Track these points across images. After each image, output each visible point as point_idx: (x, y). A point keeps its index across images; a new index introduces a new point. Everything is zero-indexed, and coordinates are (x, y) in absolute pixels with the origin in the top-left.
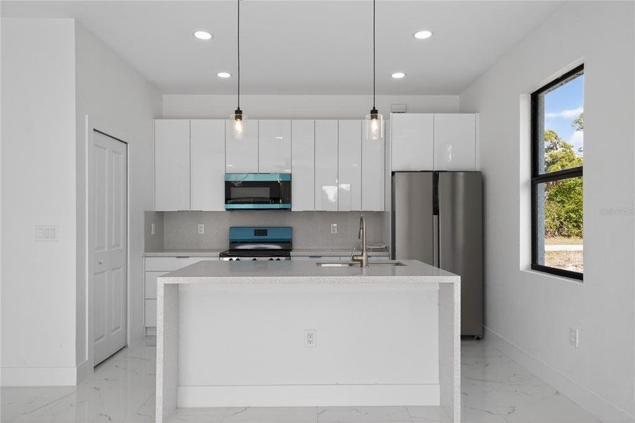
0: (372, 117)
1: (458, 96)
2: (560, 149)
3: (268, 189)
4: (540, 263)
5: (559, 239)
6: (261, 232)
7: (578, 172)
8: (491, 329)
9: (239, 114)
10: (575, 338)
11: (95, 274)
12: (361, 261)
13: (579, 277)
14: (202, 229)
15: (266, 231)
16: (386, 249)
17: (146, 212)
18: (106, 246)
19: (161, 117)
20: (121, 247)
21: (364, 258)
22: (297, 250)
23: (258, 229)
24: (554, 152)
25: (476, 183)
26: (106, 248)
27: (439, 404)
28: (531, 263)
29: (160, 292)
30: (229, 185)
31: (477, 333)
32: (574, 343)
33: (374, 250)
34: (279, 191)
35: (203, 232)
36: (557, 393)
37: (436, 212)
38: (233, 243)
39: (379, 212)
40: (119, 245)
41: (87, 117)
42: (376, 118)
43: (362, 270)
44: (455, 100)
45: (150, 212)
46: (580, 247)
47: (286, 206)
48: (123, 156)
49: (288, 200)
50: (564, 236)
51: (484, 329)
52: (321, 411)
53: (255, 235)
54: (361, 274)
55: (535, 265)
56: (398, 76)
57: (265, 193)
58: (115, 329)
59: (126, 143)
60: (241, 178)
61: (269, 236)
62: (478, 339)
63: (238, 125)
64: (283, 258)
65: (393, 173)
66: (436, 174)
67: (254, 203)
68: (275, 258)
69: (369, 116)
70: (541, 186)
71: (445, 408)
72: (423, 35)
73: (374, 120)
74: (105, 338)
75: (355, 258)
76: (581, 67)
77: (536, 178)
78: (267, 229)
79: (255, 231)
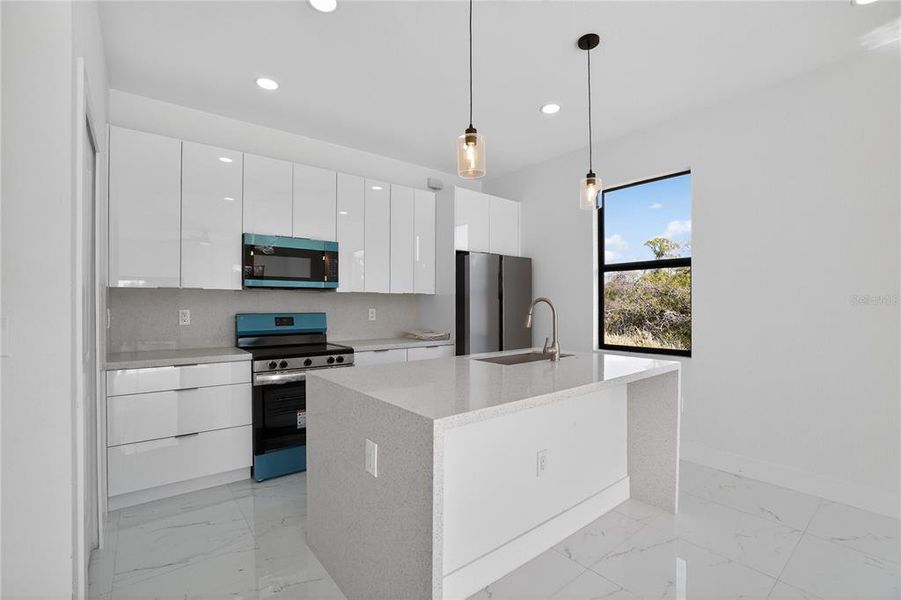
0: (589, 182)
3: (308, 261)
6: (285, 320)
14: (186, 317)
15: (294, 318)
23: (281, 316)
27: (629, 497)
30: (249, 251)
34: (321, 264)
37: (500, 296)
47: (331, 285)
53: (275, 325)
55: (602, 345)
60: (269, 244)
66: (501, 257)
77: (603, 268)
78: (294, 316)
79: (276, 318)
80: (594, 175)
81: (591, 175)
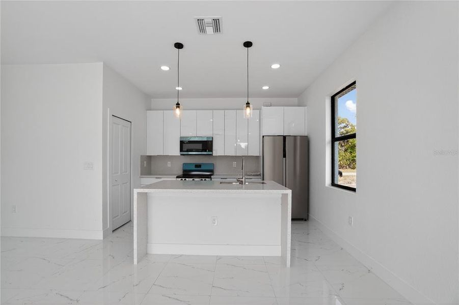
0: (247, 107)
1: (297, 99)
2: (350, 127)
3: (201, 144)
4: (336, 183)
5: (350, 170)
6: (198, 166)
7: (354, 136)
8: (311, 215)
9: (178, 105)
10: (351, 221)
11: (113, 186)
12: (242, 181)
13: (354, 190)
14: (169, 164)
15: (201, 165)
16: (260, 175)
17: (141, 156)
18: (119, 172)
19: (150, 110)
20: (128, 173)
21: (243, 180)
22: (216, 175)
23: (196, 164)
24: (347, 129)
25: (305, 142)
26: (119, 173)
27: (280, 255)
28: (331, 182)
29: (135, 196)
30: (182, 143)
31: (304, 217)
32: (350, 224)
33: (254, 175)
34: (206, 146)
35: (170, 166)
36: (342, 249)
37: (285, 156)
38: (184, 171)
39: (257, 156)
40: (118, 173)
41: (109, 109)
42: (249, 106)
43: (242, 187)
44: (295, 100)
45: (144, 156)
46: (355, 174)
47: (210, 153)
48: (129, 129)
49: (211, 150)
50: (352, 168)
51: (308, 215)
52: (219, 258)
53: (195, 167)
54: (241, 188)
55: (333, 184)
56: (266, 88)
57: (200, 146)
58: (125, 212)
59: (131, 122)
60: (187, 140)
61: (203, 168)
62: (305, 220)
63: (178, 111)
64: (208, 179)
65: (263, 137)
66: (284, 137)
67: (196, 151)
68: (203, 179)
69: (245, 105)
70: (337, 143)
71: (283, 258)
72: (276, 66)
73: (248, 108)
74: (119, 217)
75: (239, 180)
76: (354, 83)
77: (334, 139)
80: (249, 104)
81: (248, 104)
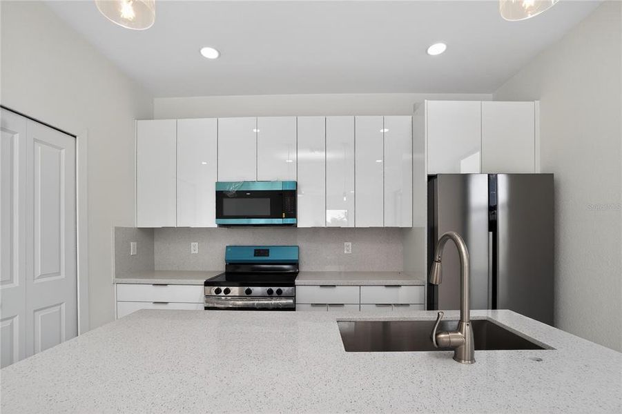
1: (492, 95)
3: (268, 200)
6: (261, 252)
14: (195, 248)
15: (268, 250)
17: (117, 229)
22: (304, 273)
23: (258, 248)
30: (221, 196)
34: (281, 202)
35: (197, 252)
37: (493, 227)
38: (230, 264)
39: (406, 228)
45: (126, 228)
47: (289, 221)
49: (293, 213)
53: (255, 256)
57: (266, 205)
59: (75, 137)
61: (272, 257)
64: (286, 288)
68: (275, 289)
78: (270, 248)
79: (255, 250)
